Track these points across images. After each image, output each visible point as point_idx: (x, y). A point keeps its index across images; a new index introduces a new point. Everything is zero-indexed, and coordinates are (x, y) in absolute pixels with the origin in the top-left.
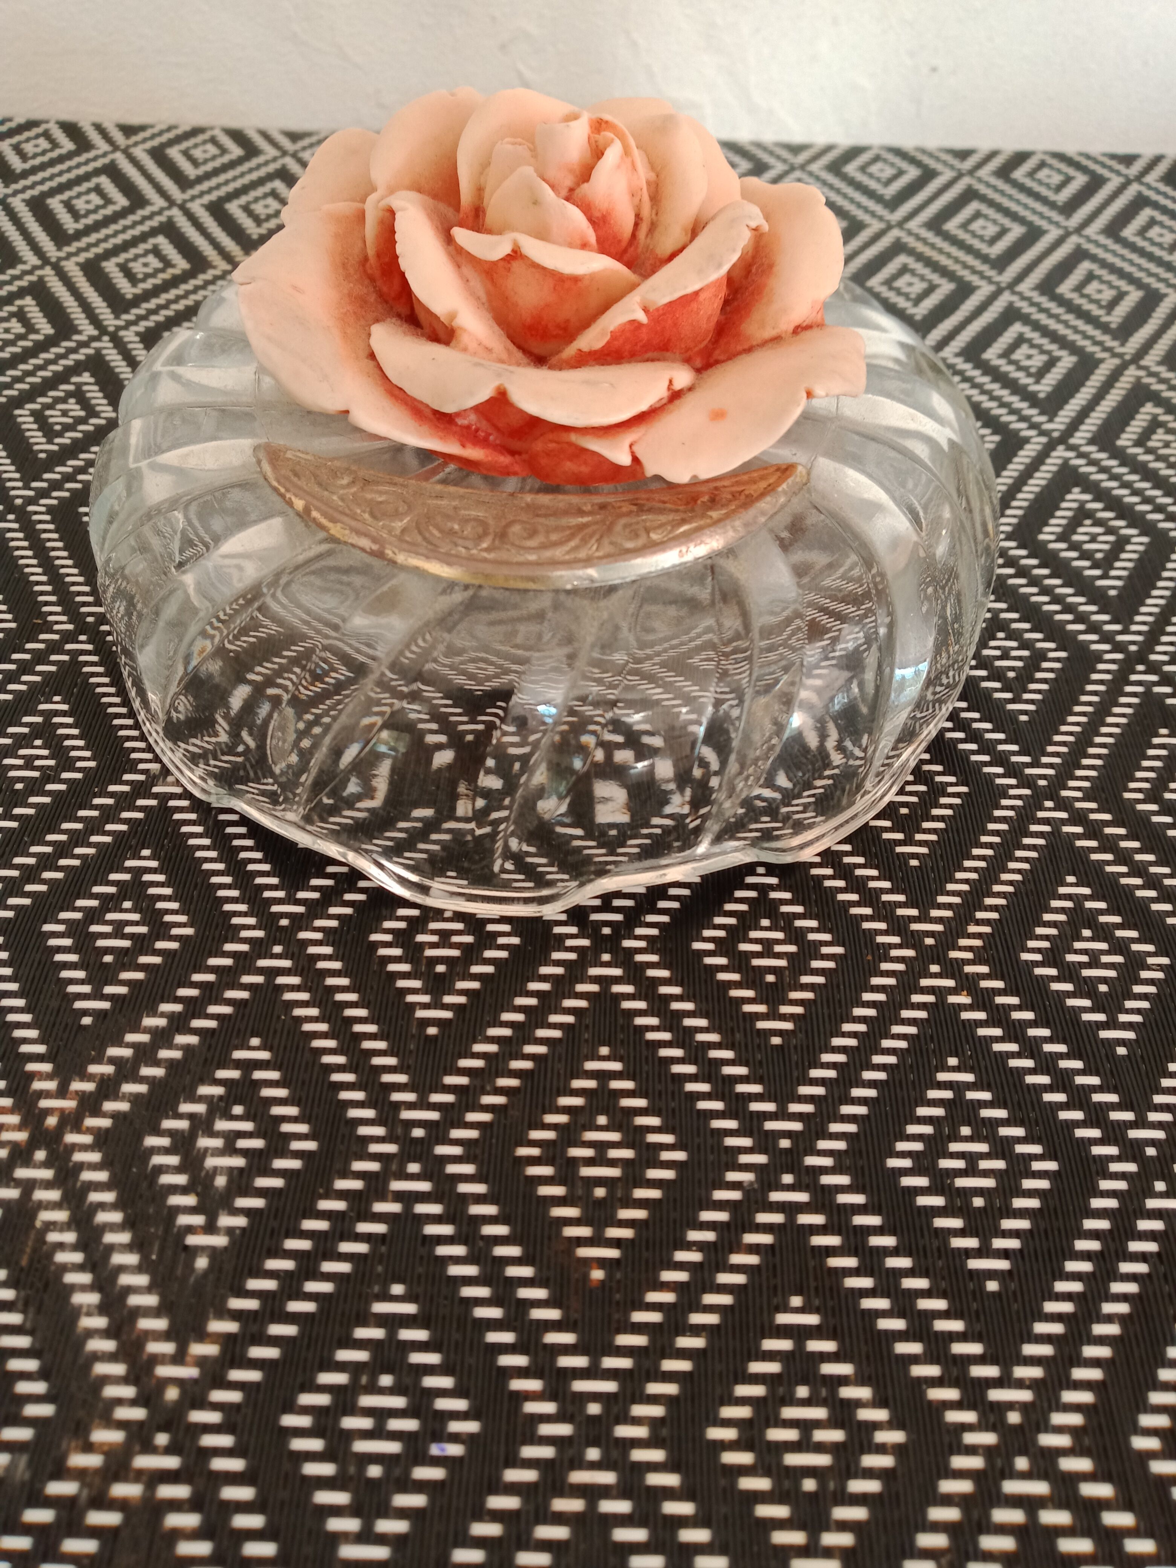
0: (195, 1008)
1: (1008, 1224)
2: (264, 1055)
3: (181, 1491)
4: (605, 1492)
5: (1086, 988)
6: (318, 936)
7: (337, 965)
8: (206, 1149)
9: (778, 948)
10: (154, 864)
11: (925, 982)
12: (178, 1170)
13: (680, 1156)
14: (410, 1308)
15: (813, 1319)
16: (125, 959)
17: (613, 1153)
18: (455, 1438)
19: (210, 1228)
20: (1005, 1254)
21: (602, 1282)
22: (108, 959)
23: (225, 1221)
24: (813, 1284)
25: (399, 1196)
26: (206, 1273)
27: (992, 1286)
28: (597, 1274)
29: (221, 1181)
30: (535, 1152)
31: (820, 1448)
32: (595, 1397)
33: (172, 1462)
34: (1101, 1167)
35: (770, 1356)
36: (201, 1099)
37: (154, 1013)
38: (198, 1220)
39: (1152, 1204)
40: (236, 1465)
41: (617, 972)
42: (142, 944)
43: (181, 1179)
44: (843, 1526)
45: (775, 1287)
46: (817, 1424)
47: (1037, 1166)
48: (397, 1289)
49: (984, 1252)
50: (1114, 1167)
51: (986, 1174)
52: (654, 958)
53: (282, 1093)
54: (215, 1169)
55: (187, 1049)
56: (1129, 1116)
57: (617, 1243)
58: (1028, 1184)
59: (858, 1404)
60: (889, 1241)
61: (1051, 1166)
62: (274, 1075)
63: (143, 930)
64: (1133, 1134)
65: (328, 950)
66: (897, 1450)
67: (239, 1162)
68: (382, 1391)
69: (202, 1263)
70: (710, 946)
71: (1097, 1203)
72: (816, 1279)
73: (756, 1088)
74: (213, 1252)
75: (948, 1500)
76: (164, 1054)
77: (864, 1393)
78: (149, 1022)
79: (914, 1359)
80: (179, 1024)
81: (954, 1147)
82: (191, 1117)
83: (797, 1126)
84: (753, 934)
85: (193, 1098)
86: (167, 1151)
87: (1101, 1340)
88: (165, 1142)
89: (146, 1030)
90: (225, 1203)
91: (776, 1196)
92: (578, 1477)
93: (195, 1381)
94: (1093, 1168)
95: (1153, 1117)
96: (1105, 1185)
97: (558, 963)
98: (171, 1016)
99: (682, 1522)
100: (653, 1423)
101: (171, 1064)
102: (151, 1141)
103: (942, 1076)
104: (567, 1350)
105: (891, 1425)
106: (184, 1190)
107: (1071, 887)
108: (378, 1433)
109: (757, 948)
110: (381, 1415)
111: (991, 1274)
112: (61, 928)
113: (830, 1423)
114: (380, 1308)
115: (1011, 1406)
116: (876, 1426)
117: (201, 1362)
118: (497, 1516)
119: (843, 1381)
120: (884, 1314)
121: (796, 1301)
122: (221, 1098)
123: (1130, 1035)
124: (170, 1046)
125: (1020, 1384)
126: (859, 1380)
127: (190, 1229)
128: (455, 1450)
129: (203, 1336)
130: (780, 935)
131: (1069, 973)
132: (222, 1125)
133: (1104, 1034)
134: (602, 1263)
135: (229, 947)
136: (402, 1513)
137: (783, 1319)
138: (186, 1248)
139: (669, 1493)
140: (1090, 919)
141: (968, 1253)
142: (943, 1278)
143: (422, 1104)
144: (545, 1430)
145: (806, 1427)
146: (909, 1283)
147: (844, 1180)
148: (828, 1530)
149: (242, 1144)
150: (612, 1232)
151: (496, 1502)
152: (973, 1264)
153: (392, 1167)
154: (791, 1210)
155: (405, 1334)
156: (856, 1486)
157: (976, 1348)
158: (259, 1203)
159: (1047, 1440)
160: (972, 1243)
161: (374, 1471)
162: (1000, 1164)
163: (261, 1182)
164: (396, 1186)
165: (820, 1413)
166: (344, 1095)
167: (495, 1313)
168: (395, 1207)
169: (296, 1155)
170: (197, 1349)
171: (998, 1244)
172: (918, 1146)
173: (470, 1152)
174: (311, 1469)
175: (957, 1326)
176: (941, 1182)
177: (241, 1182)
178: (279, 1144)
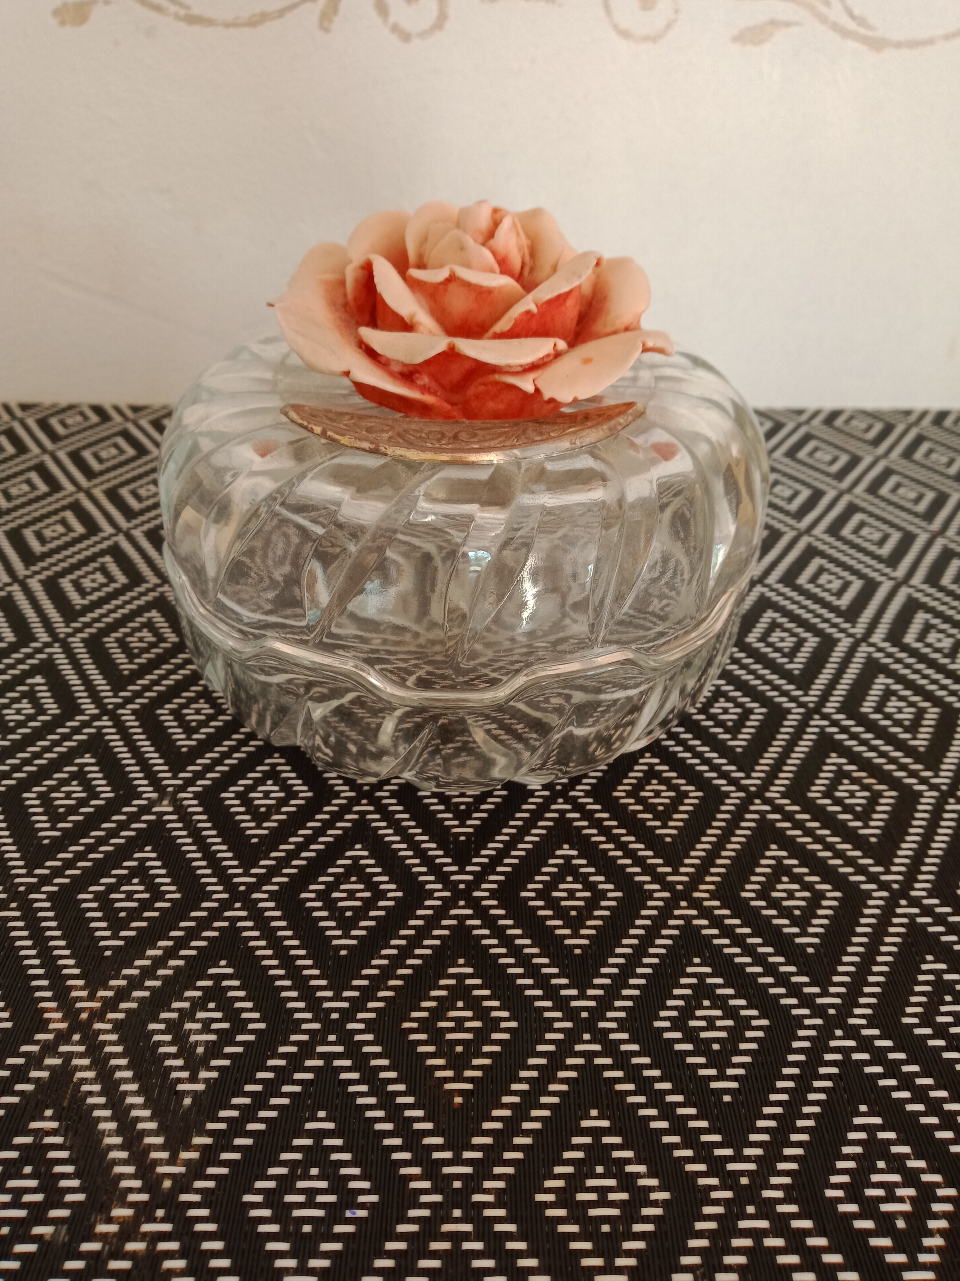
0: (182, 943)
1: (736, 1059)
2: (230, 971)
3: (174, 1246)
4: (466, 1237)
5: (785, 912)
6: (265, 896)
7: (278, 914)
8: (190, 1030)
9: (578, 895)
10: (154, 855)
11: (677, 912)
12: (170, 1044)
13: (513, 1024)
14: (330, 1126)
15: (606, 1123)
16: (134, 914)
17: (468, 1024)
18: (362, 1206)
19: (193, 1079)
20: (735, 1078)
21: (461, 1105)
22: (122, 914)
23: (203, 1074)
24: (605, 1102)
25: (322, 1056)
26: (191, 1107)
27: (727, 1098)
28: (458, 1100)
29: (200, 1050)
30: (415, 1025)
31: (612, 1204)
32: (458, 1177)
33: (167, 1227)
34: (799, 1022)
35: (578, 1147)
36: (186, 999)
37: (154, 947)
38: (185, 1074)
39: (833, 1043)
40: (211, 1227)
41: (469, 912)
42: (146, 905)
43: (173, 1049)
44: (629, 1253)
45: (580, 1105)
46: (611, 1189)
47: (755, 1023)
48: (322, 1114)
49: (722, 1077)
50: (807, 1022)
51: (721, 1029)
52: (495, 903)
53: (242, 994)
54: (197, 1042)
55: (176, 968)
56: (816, 990)
57: (471, 1080)
58: (749, 1034)
59: (638, 1175)
60: (656, 1073)
61: (765, 1022)
62: (236, 983)
63: (146, 896)
64: (820, 1001)
65: (272, 904)
66: (664, 1204)
67: (213, 1037)
68: (312, 1178)
69: (187, 1101)
70: (533, 894)
71: (796, 1044)
72: (607, 1098)
73: (565, 981)
74: (195, 1094)
75: (700, 1234)
76: (161, 972)
77: (642, 1168)
78: (150, 953)
79: (676, 1146)
80: (171, 953)
81: (699, 1013)
82: (179, 1010)
83: (592, 1004)
84: (562, 886)
85: (181, 999)
86: (163, 1032)
87: (802, 1130)
88: (162, 1026)
89: (148, 958)
90: (204, 1063)
91: (579, 1048)
92: (447, 1228)
93: (182, 1175)
94: (793, 1023)
95: (833, 990)
96: (801, 1033)
97: (429, 908)
98: (165, 949)
99: (520, 1254)
100: (497, 1192)
101: (165, 978)
102: (152, 1026)
103: (690, 970)
104: (438, 1148)
105: (660, 1189)
106: (175, 1056)
107: (774, 851)
108: (310, 1204)
109: (564, 894)
110: (311, 1193)
111: (726, 1091)
112: (90, 896)
113: (619, 1189)
114: (309, 1126)
115: (742, 1173)
116: (651, 1189)
117: (188, 1163)
118: (391, 1254)
119: (628, 1161)
120: (654, 1118)
121: (594, 1113)
122: (200, 998)
123: (816, 940)
124: (166, 967)
125: (748, 1159)
126: (638, 1161)
127: (180, 1081)
128: (362, 1213)
129: (189, 1147)
130: (579, 886)
131: (774, 904)
132: (200, 1015)
133: (798, 940)
134: (461, 1092)
135: (205, 905)
136: (326, 1255)
137: (585, 1124)
138: (177, 1092)
139: (509, 1236)
140: (787, 871)
141: (710, 1078)
142: (693, 1094)
143: (337, 997)
144: (424, 1199)
145: (602, 1191)
146: (670, 1098)
147: (625, 1036)
148: (619, 1256)
149: (215, 1026)
150: (468, 1073)
151: (391, 1246)
152: (714, 1085)
153: (318, 1038)
154: (589, 1056)
155: (328, 1142)
156: (638, 1228)
157: (717, 1138)
158: (226, 1062)
159: (767, 1194)
160: (713, 1072)
161: (307, 1229)
162: (730, 1023)
163: (228, 1050)
164: (320, 1049)
165: (612, 1182)
166: (284, 994)
167: (389, 1126)
168: (320, 1063)
169: (252, 1032)
170: (185, 1155)
171: (730, 1072)
172: (674, 1013)
173: (370, 1027)
174: (263, 1228)
175: (704, 1124)
176: (691, 1035)
177: (214, 1050)
178: (240, 1026)
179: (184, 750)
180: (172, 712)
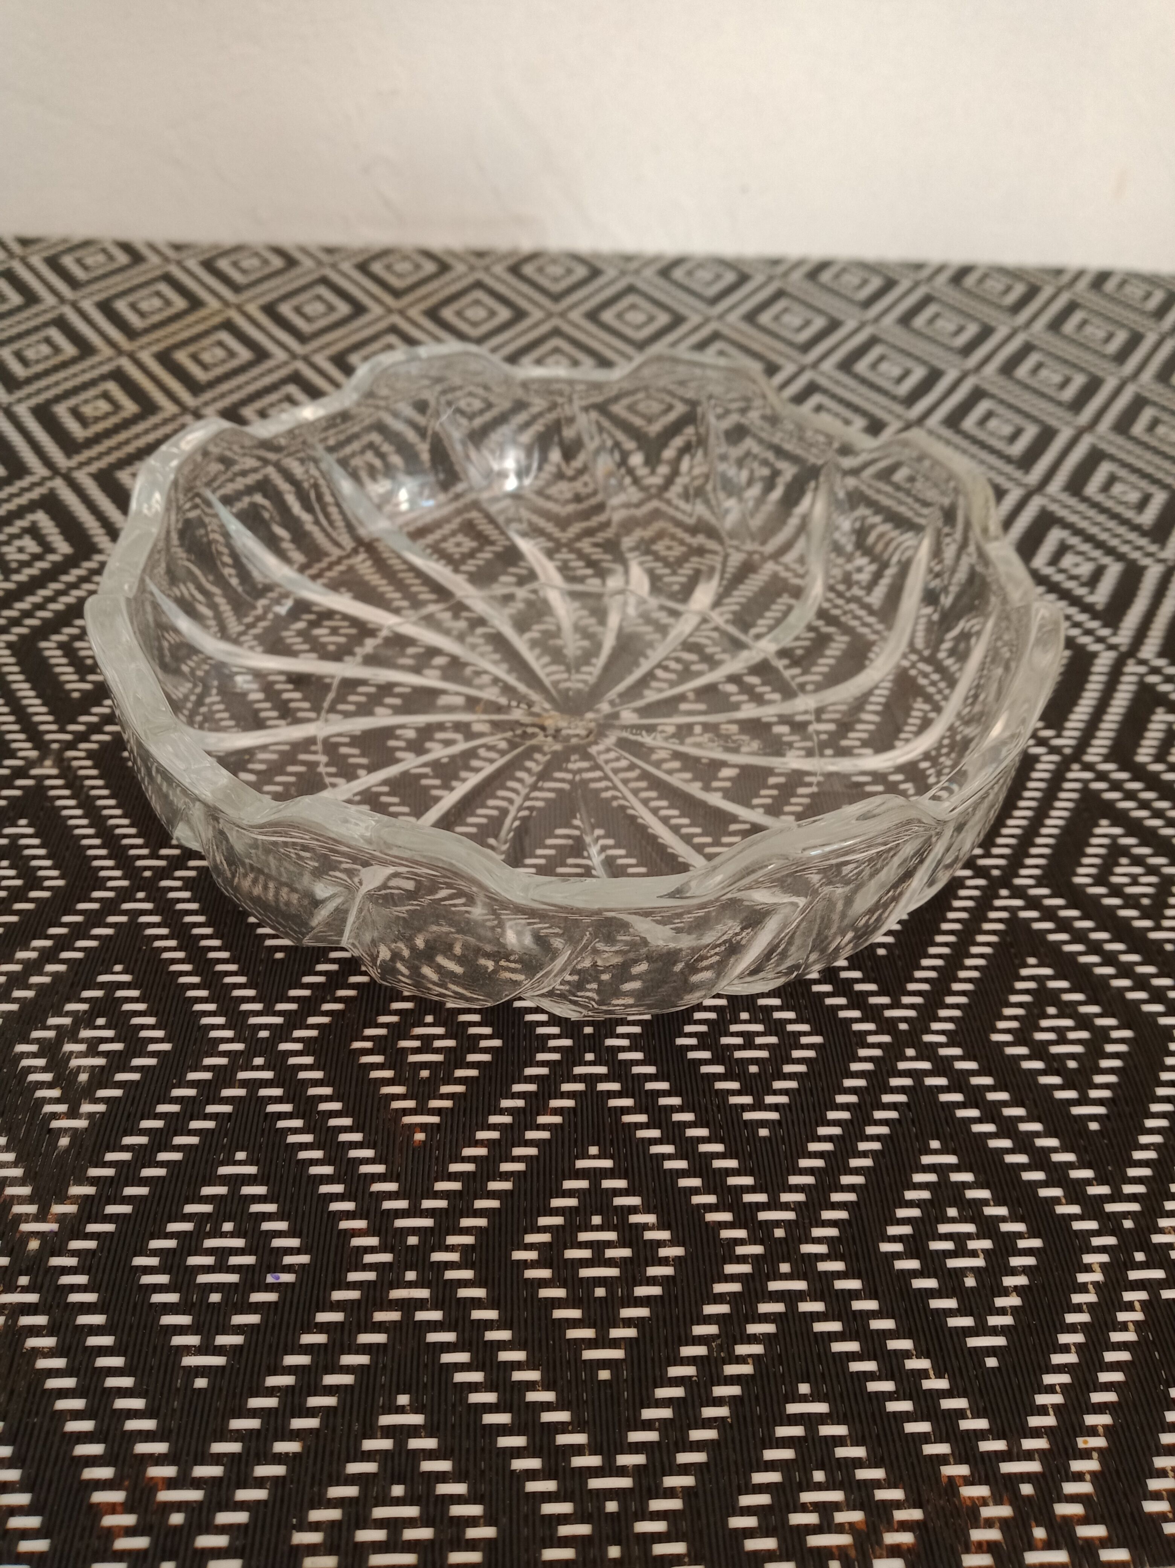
0: (64, 943)
1: (778, 1085)
2: (126, 978)
3: (41, 1320)
4: (421, 1305)
6: (178, 884)
8: (71, 1053)
10: (30, 831)
12: (44, 1070)
13: (497, 1043)
14: (252, 1170)
15: (608, 1163)
17: (438, 1044)
18: (289, 1269)
19: (73, 1113)
20: (775, 1107)
21: (424, 1142)
23: (87, 1108)
24: (608, 1137)
25: (244, 1083)
26: (68, 1149)
27: (764, 1132)
28: (420, 1136)
29: (83, 1077)
30: (368, 1045)
31: (610, 1263)
32: (414, 1231)
33: (32, 1298)
34: (860, 1039)
35: (570, 1193)
36: (68, 1014)
37: (26, 948)
38: (62, 1108)
39: (902, 1065)
40: (90, 1297)
42: (17, 894)
43: (48, 1077)
44: (628, 1323)
45: (576, 1141)
46: (609, 1244)
47: (804, 1040)
48: (241, 1156)
49: (759, 1105)
50: (871, 1039)
51: (761, 1047)
53: (141, 1007)
54: (79, 1067)
55: (55, 975)
56: (885, 1000)
57: (438, 1112)
58: (796, 1054)
59: (646, 1227)
60: (676, 1101)
61: (818, 1039)
62: (135, 993)
63: (18, 882)
64: (888, 1013)
65: (186, 895)
66: (677, 1261)
67: (100, 1061)
68: (224, 1235)
69: (64, 1142)
71: (855, 1067)
72: (611, 1133)
74: (74, 1133)
75: (720, 1299)
76: (35, 980)
77: (650, 1219)
78: (21, 955)
79: (696, 1191)
80: (50, 956)
81: (734, 1028)
82: (57, 1027)
85: (60, 1014)
86: (35, 1055)
87: (857, 1171)
88: (34, 1048)
89: (19, 962)
90: (88, 1093)
91: (578, 1070)
92: (396, 1294)
93: (55, 1234)
94: (854, 1040)
95: (906, 1000)
96: (863, 1052)
98: (42, 950)
99: (489, 1325)
100: (464, 1249)
101: (40, 987)
102: (20, 1048)
104: (390, 1196)
105: (672, 1243)
106: (50, 1085)
108: (221, 1267)
110: (222, 1254)
111: (763, 1123)
113: (621, 1243)
114: (224, 1170)
115: (777, 1223)
116: (661, 1244)
117: (61, 1219)
118: (322, 1328)
119: (634, 1210)
120: (670, 1157)
121: (593, 1150)
122: (85, 1012)
124: (41, 973)
125: (786, 1207)
126: (646, 1209)
127: (55, 1116)
128: (288, 1278)
129: (63, 1199)
132: (85, 1034)
134: (423, 1127)
135: (96, 894)
136: (239, 1330)
137: (581, 1164)
138: (50, 1131)
139: (477, 1303)
141: (744, 1108)
142: (721, 1127)
143: (268, 1012)
144: (369, 1258)
145: (598, 1247)
146: (691, 1132)
147: (639, 1056)
148: (615, 1326)
149: (103, 1047)
150: (434, 1104)
151: (323, 1317)
152: (748, 1116)
153: (240, 1061)
154: (591, 1080)
155: (247, 1190)
156: (641, 1291)
157: (748, 1181)
158: (117, 1093)
159: (807, 1249)
160: (747, 1100)
161: (215, 1298)
162: (773, 1040)
163: (120, 1077)
164: (242, 1075)
165: (611, 1236)
166: (198, 1007)
167: (328, 1170)
168: (241, 1092)
169: (153, 1054)
170: (58, 1209)
171: (770, 1100)
172: (703, 1028)
173: (310, 1048)
174: (157, 1298)
175: (733, 1164)
176: (722, 1055)
177: (102, 1078)
178: (137, 1047)
179: (76, 695)
180: (61, 646)
